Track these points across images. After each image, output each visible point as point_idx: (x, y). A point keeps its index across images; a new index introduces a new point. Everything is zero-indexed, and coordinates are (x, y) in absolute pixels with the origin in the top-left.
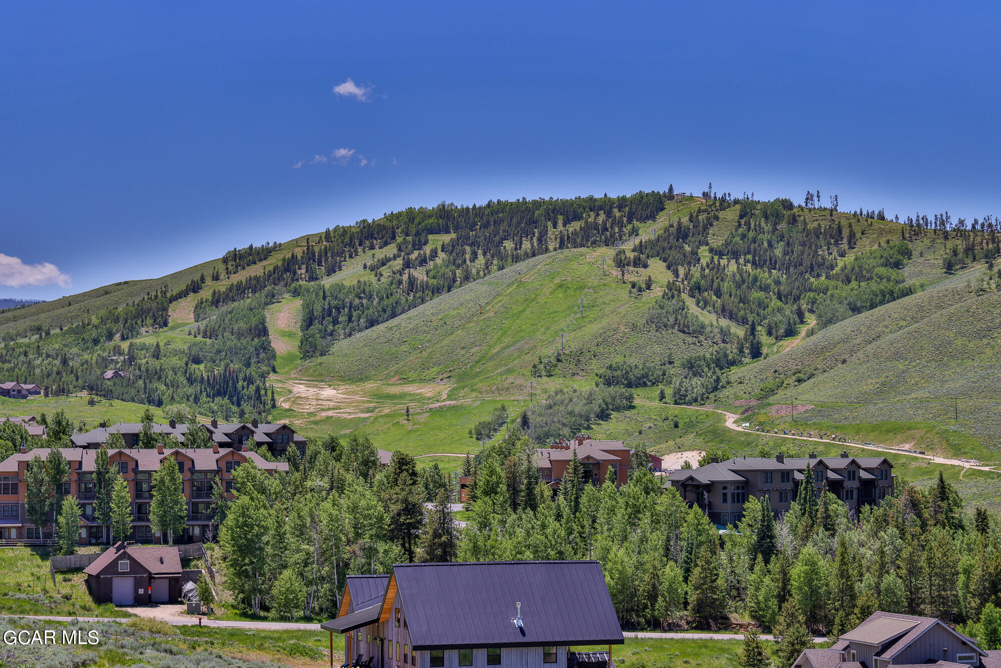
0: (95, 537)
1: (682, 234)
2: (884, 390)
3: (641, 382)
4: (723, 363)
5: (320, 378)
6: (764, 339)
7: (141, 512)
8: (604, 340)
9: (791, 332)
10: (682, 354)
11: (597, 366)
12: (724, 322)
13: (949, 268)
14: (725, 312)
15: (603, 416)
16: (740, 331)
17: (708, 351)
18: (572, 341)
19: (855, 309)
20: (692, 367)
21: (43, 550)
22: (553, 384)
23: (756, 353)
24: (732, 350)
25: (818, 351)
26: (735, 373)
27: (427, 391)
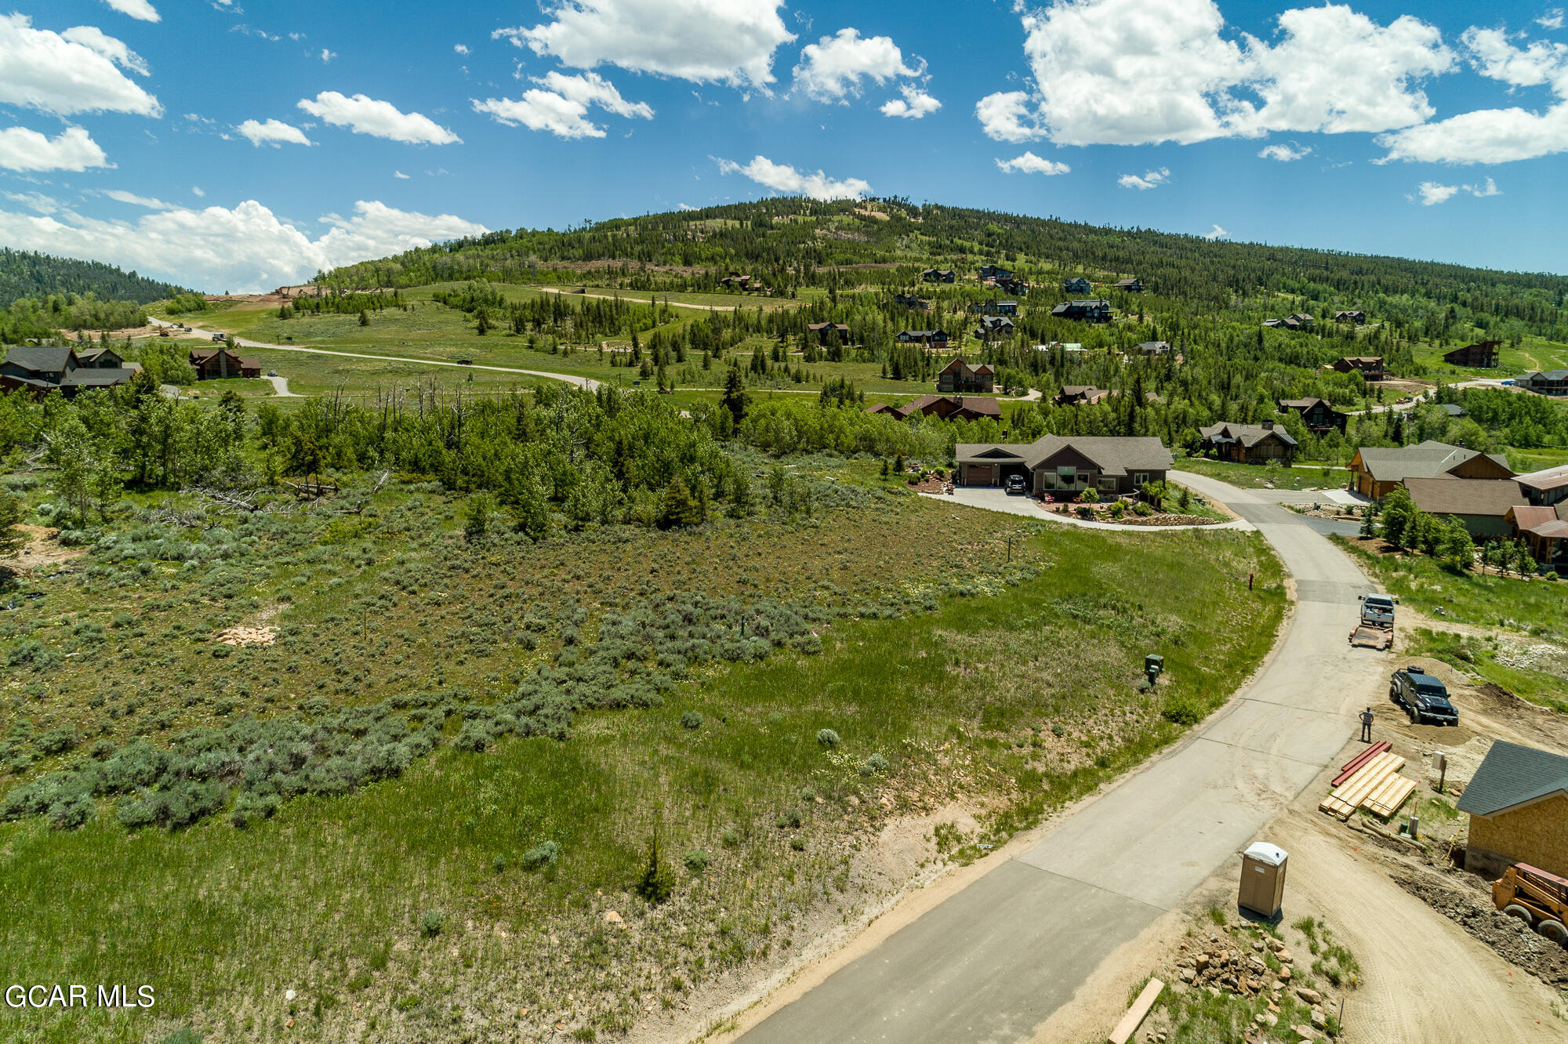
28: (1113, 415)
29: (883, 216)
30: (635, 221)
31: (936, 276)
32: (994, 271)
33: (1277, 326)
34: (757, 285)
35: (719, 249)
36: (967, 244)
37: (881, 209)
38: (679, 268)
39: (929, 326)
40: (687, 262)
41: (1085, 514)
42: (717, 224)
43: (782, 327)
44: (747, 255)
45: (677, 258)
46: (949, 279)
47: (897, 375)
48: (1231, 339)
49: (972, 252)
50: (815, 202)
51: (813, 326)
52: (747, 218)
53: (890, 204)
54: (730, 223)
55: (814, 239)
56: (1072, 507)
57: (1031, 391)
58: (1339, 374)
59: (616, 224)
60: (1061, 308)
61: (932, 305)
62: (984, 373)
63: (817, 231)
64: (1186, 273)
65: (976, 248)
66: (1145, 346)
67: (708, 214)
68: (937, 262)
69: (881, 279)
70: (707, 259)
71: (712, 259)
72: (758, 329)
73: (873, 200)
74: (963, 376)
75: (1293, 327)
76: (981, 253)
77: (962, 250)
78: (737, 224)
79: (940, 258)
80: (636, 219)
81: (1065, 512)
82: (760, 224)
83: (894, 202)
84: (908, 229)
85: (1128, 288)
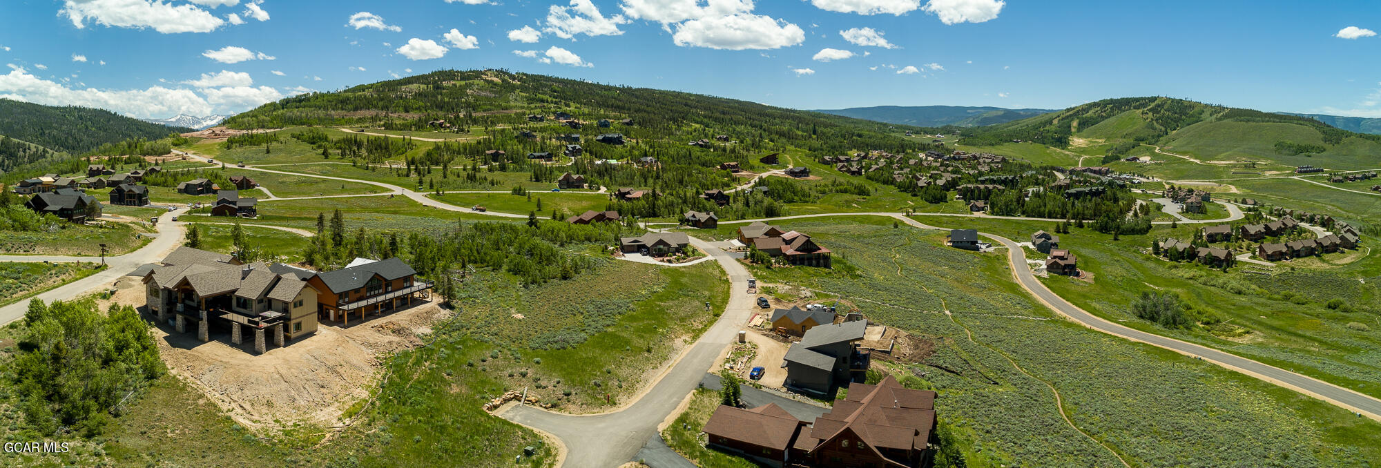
0: (973, 199)
1: (1159, 106)
2: (1187, 144)
3: (1143, 140)
4: (1159, 136)
5: (1080, 137)
6: (1169, 130)
7: (980, 195)
8: (1136, 131)
9: (1175, 129)
10: (1151, 134)
11: (1134, 137)
12: (1161, 127)
13: (1211, 115)
14: (1162, 125)
15: (1133, 147)
16: (1164, 129)
17: (1156, 134)
18: (1130, 131)
19: (1189, 125)
20: (1153, 137)
21: (965, 200)
22: (1125, 140)
23: (1167, 134)
24: (1161, 134)
25: (1177, 134)
26: (1161, 138)
27: (1100, 141)
28: (647, 206)
29: (496, 80)
30: (372, 86)
31: (534, 119)
32: (563, 115)
33: (694, 145)
34: (448, 125)
35: (421, 104)
36: (545, 97)
37: (496, 76)
38: (404, 114)
39: (542, 150)
40: (407, 111)
41: (670, 261)
42: (415, 87)
43: (472, 151)
44: (437, 107)
45: (401, 109)
46: (542, 120)
47: (537, 180)
48: (678, 154)
49: (547, 102)
50: (461, 72)
51: (487, 152)
52: (430, 83)
53: (500, 73)
54: (422, 86)
55: (467, 95)
56: (665, 259)
57: (601, 187)
58: (723, 171)
59: (362, 88)
60: (600, 137)
61: (539, 137)
62: (579, 180)
63: (468, 91)
64: (652, 116)
65: (549, 100)
66: (643, 159)
67: (409, 81)
68: (532, 109)
69: (509, 120)
70: (416, 109)
71: (419, 109)
72: (459, 153)
73: (490, 70)
74: (570, 181)
75: (701, 146)
76: (552, 102)
77: (542, 101)
78: (425, 86)
79: (533, 106)
80: (372, 85)
81: (663, 261)
82: (437, 87)
83: (502, 71)
84: (513, 88)
85: (628, 124)
